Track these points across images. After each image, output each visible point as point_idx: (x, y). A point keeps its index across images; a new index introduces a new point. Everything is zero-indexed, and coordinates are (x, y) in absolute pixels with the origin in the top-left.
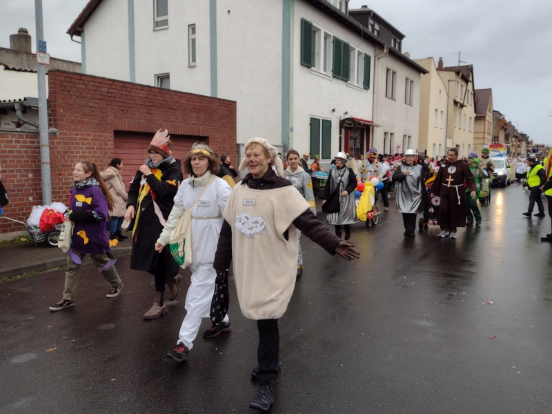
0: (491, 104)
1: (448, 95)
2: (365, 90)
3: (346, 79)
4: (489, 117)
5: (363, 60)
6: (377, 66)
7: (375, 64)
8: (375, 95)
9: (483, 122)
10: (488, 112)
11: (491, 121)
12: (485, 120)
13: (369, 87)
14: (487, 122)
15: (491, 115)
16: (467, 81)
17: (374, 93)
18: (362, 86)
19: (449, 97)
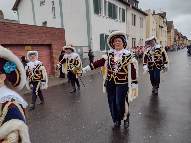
0: (173, 26)
1: (157, 23)
2: (123, 23)
3: (115, 19)
4: (172, 31)
5: (122, 11)
6: (127, 13)
7: (127, 12)
8: (128, 24)
9: (170, 33)
10: (172, 29)
11: (173, 32)
12: (171, 32)
13: (125, 21)
14: (172, 33)
15: (173, 30)
16: (164, 18)
17: (127, 23)
18: (122, 21)
19: (157, 24)
